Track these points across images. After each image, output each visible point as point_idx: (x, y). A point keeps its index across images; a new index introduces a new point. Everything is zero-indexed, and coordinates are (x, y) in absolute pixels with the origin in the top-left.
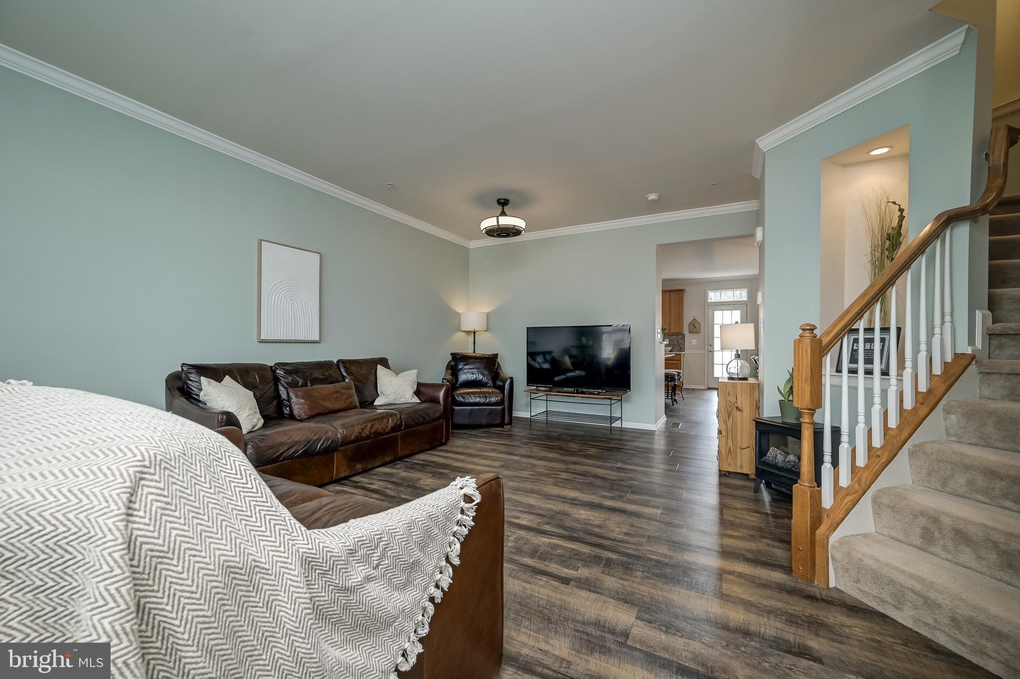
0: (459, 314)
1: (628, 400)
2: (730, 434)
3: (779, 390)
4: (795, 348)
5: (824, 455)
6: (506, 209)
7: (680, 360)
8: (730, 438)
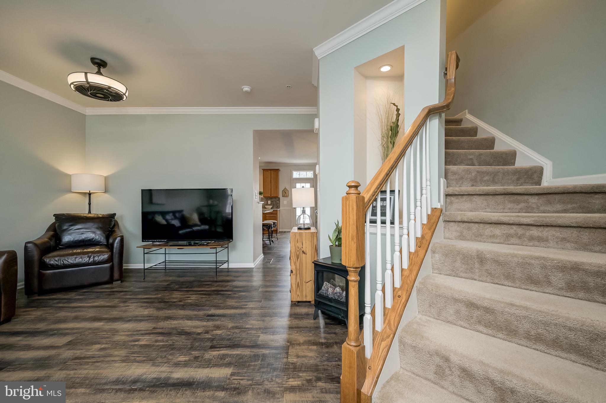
0: (70, 176)
1: (234, 248)
2: (298, 272)
3: (330, 238)
4: (343, 205)
5: (365, 306)
6: (102, 70)
7: (277, 214)
8: (298, 275)
